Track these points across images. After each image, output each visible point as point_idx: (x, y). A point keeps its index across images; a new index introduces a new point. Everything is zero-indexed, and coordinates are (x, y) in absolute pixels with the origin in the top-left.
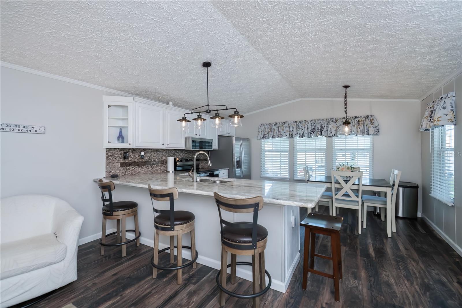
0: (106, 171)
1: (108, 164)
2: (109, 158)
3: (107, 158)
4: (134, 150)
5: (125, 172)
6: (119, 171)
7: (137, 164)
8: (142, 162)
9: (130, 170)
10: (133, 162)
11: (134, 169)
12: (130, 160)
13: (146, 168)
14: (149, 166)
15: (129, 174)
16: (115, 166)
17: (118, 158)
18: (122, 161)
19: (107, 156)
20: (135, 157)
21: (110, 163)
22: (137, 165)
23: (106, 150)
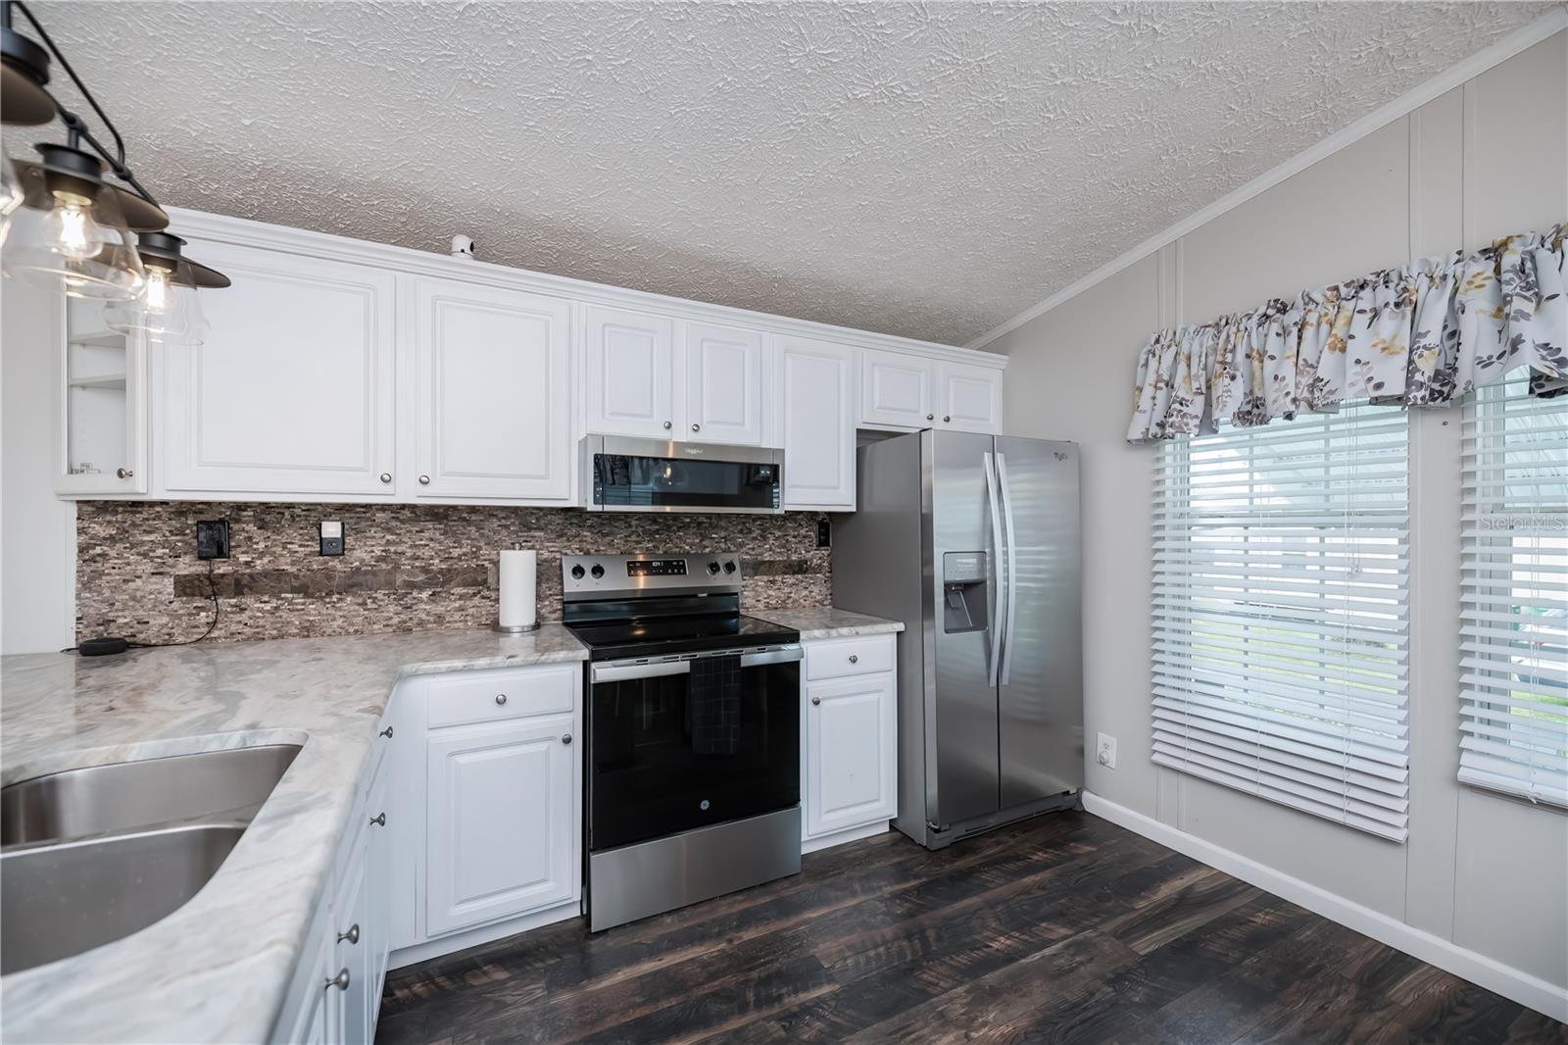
0: (78, 619)
1: (88, 581)
2: (98, 550)
3: (82, 550)
4: (269, 515)
5: (213, 625)
6: (165, 619)
7: (296, 584)
8: (329, 574)
9: (248, 613)
10: (265, 574)
11: (277, 608)
12: (247, 563)
13: (364, 604)
14: (379, 595)
15: (240, 637)
16: (139, 594)
17: (160, 552)
18: (188, 566)
19: (83, 537)
20: (279, 550)
21: (102, 574)
22: (294, 590)
23: (79, 509)
